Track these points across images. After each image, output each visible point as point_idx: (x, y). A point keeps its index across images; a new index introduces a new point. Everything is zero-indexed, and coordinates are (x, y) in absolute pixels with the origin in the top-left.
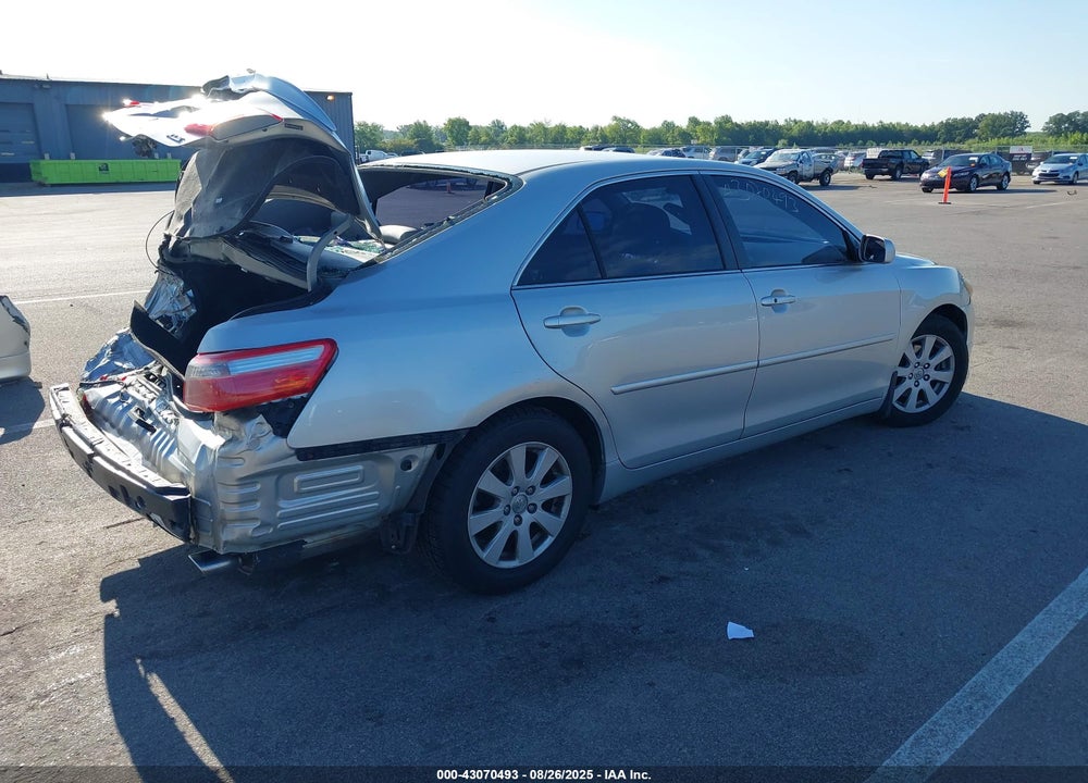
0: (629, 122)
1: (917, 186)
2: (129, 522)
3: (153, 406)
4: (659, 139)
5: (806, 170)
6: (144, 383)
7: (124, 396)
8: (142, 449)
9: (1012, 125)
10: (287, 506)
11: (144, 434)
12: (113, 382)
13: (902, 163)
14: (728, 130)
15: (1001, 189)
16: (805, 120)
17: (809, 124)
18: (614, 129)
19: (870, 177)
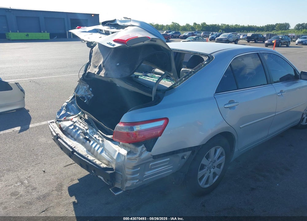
0: (176, 24)
1: (264, 45)
2: (71, 164)
3: (88, 131)
4: (185, 29)
5: (231, 39)
6: (81, 122)
7: (75, 127)
8: (86, 147)
9: (285, 27)
10: (148, 173)
11: (86, 142)
12: (68, 120)
13: (258, 38)
14: (205, 26)
15: (288, 46)
16: (227, 24)
17: (228, 25)
18: (172, 26)
19: (248, 42)
